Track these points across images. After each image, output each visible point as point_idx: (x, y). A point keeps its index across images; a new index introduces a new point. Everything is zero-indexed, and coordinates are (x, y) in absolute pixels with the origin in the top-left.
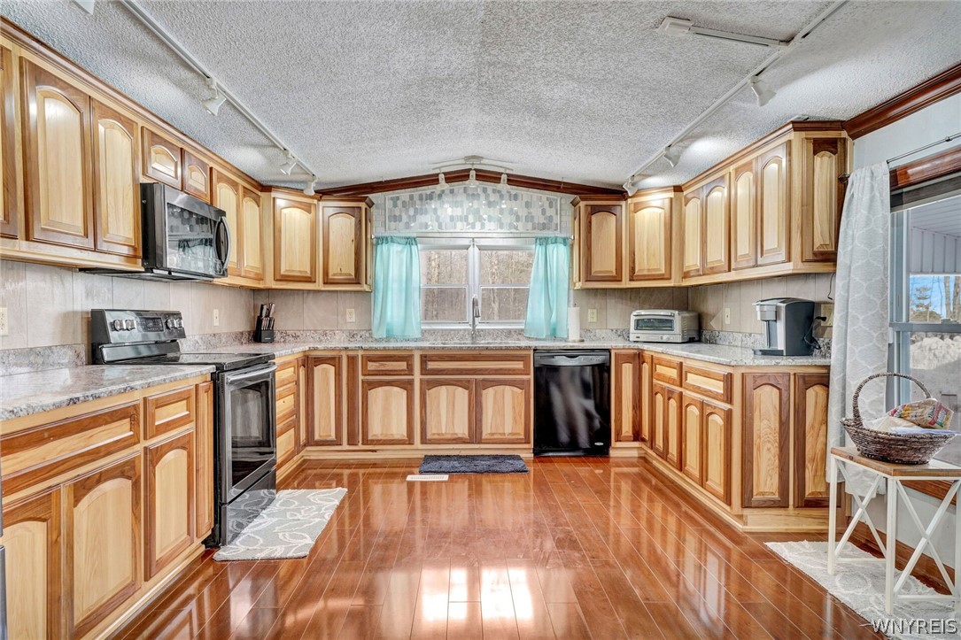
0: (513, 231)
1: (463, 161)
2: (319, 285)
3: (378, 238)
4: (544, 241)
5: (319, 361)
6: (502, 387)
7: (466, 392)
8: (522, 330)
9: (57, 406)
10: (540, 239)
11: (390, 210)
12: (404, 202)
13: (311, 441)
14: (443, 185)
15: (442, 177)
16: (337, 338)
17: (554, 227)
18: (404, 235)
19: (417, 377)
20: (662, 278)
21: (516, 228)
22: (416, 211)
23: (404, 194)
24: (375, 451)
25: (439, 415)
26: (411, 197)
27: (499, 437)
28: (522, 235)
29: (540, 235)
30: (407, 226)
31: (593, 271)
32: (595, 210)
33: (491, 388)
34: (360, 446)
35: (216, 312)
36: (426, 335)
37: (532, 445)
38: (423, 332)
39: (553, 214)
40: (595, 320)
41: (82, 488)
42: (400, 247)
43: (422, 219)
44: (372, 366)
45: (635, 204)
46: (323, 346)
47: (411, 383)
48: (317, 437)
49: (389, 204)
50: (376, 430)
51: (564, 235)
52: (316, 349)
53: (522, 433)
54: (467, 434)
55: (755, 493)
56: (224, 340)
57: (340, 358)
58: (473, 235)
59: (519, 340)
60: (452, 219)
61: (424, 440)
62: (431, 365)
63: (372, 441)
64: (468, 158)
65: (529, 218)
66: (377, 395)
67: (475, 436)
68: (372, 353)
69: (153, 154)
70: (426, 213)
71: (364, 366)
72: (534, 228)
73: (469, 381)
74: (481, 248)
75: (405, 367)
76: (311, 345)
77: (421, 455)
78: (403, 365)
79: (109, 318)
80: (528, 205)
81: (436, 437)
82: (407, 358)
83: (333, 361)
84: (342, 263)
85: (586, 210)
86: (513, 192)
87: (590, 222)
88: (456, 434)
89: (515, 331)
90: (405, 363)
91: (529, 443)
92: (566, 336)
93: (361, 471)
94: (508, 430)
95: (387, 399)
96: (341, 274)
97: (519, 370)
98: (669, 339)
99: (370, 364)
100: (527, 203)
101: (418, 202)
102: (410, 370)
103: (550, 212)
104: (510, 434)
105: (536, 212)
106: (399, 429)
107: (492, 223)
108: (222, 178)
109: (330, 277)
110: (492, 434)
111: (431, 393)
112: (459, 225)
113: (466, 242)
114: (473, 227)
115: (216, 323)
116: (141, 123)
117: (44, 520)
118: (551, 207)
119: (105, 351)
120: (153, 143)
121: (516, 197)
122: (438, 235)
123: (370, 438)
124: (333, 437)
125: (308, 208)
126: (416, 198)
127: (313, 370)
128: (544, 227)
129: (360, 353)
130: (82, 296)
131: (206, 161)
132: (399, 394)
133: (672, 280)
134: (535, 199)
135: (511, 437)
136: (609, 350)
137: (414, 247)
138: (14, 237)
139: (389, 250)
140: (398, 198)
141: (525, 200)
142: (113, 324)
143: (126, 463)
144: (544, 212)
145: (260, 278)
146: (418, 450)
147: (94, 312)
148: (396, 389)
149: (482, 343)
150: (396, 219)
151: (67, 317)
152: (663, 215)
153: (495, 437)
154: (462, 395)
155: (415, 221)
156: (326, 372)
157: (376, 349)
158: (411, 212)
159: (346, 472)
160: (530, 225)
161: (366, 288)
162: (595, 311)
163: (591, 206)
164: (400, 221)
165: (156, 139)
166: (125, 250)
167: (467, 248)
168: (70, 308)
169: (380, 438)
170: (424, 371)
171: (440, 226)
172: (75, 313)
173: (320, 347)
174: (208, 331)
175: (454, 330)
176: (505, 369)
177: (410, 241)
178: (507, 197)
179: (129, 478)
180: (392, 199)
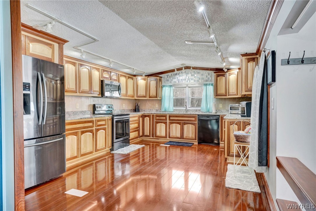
0: (198, 82)
1: (181, 65)
2: (147, 98)
3: (163, 86)
4: (206, 85)
5: (146, 116)
6: (189, 124)
7: (180, 125)
8: (200, 110)
9: (79, 119)
10: (205, 84)
11: (166, 78)
12: (170, 76)
13: (143, 135)
14: (176, 72)
15: (176, 70)
16: (154, 111)
17: (210, 81)
18: (169, 85)
19: (168, 121)
20: (235, 95)
21: (199, 81)
22: (173, 78)
23: (170, 74)
24: (158, 139)
25: (173, 131)
26: (172, 75)
27: (188, 138)
28: (201, 83)
29: (205, 83)
30: (171, 82)
31: (218, 93)
32: (218, 76)
33: (186, 125)
34: (155, 138)
35: (124, 105)
36: (175, 111)
37: (197, 141)
38: (174, 110)
39: (210, 77)
40: (222, 107)
41: (83, 133)
42: (168, 88)
43: (174, 80)
44: (157, 118)
45: (229, 73)
46: (147, 112)
47: (166, 122)
48: (145, 135)
49: (166, 77)
50: (158, 134)
51: (212, 83)
52: (145, 113)
53: (194, 137)
54: (180, 136)
55: (231, 152)
56: (126, 111)
57: (150, 116)
58: (187, 84)
59: (199, 112)
60: (182, 80)
61: (169, 137)
62: (171, 118)
63: (157, 136)
64: (182, 64)
65: (202, 79)
66: (159, 125)
67: (182, 137)
68: (157, 115)
69: (104, 74)
70: (175, 78)
71: (156, 118)
72: (204, 81)
73: (180, 122)
74: (189, 87)
75: (165, 119)
76: (144, 113)
77: (169, 141)
78: (164, 118)
79: (96, 106)
80: (202, 75)
81: (172, 137)
82: (165, 116)
83: (149, 116)
84: (153, 92)
85: (216, 76)
86: (198, 72)
87: (217, 79)
88: (177, 136)
89: (198, 110)
90: (165, 118)
91: (196, 140)
92: (211, 112)
93: (155, 144)
94: (190, 136)
95: (161, 126)
96: (153, 95)
97: (193, 120)
98: (238, 113)
99: (157, 117)
100: (202, 74)
101: (173, 76)
102: (166, 119)
103: (209, 76)
104: (191, 137)
105: (204, 77)
106: (163, 134)
107: (192, 80)
108: (122, 76)
109: (150, 96)
110: (186, 137)
111: (171, 125)
112: (184, 81)
113: (185, 86)
114: (187, 81)
115: (124, 107)
116: (101, 68)
117: (76, 136)
118: (209, 75)
119: (95, 112)
120: (104, 72)
121: (199, 73)
122: (178, 84)
123: (157, 135)
124: (149, 135)
125: (145, 80)
126: (173, 75)
127: (144, 118)
128: (207, 81)
129: (155, 115)
130: (92, 101)
131: (117, 73)
132: (163, 125)
133: (238, 96)
134: (204, 73)
135: (191, 138)
136: (219, 115)
137: (171, 88)
138: (77, 93)
139: (165, 89)
140: (168, 75)
141: (201, 73)
142: (97, 107)
143: (91, 130)
144: (207, 76)
145: (133, 97)
146: (168, 139)
147: (94, 105)
148: (163, 124)
149: (189, 113)
150: (168, 80)
151: (89, 105)
152: (236, 77)
153: (187, 138)
154: (179, 126)
155: (172, 81)
156: (147, 119)
157: (158, 114)
158: (172, 79)
159: (151, 144)
160: (203, 80)
161: (159, 98)
162: (222, 104)
163: (217, 75)
164: (169, 81)
165: (104, 71)
166: (98, 93)
167: (185, 87)
168: (90, 104)
169: (159, 136)
170: (170, 120)
171: (179, 82)
172: (91, 105)
173: (146, 113)
174: (122, 109)
175: (182, 109)
176: (190, 120)
177: (171, 86)
178: (196, 73)
179: (92, 133)
180: (167, 75)
